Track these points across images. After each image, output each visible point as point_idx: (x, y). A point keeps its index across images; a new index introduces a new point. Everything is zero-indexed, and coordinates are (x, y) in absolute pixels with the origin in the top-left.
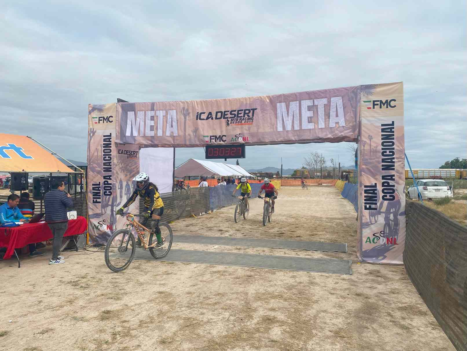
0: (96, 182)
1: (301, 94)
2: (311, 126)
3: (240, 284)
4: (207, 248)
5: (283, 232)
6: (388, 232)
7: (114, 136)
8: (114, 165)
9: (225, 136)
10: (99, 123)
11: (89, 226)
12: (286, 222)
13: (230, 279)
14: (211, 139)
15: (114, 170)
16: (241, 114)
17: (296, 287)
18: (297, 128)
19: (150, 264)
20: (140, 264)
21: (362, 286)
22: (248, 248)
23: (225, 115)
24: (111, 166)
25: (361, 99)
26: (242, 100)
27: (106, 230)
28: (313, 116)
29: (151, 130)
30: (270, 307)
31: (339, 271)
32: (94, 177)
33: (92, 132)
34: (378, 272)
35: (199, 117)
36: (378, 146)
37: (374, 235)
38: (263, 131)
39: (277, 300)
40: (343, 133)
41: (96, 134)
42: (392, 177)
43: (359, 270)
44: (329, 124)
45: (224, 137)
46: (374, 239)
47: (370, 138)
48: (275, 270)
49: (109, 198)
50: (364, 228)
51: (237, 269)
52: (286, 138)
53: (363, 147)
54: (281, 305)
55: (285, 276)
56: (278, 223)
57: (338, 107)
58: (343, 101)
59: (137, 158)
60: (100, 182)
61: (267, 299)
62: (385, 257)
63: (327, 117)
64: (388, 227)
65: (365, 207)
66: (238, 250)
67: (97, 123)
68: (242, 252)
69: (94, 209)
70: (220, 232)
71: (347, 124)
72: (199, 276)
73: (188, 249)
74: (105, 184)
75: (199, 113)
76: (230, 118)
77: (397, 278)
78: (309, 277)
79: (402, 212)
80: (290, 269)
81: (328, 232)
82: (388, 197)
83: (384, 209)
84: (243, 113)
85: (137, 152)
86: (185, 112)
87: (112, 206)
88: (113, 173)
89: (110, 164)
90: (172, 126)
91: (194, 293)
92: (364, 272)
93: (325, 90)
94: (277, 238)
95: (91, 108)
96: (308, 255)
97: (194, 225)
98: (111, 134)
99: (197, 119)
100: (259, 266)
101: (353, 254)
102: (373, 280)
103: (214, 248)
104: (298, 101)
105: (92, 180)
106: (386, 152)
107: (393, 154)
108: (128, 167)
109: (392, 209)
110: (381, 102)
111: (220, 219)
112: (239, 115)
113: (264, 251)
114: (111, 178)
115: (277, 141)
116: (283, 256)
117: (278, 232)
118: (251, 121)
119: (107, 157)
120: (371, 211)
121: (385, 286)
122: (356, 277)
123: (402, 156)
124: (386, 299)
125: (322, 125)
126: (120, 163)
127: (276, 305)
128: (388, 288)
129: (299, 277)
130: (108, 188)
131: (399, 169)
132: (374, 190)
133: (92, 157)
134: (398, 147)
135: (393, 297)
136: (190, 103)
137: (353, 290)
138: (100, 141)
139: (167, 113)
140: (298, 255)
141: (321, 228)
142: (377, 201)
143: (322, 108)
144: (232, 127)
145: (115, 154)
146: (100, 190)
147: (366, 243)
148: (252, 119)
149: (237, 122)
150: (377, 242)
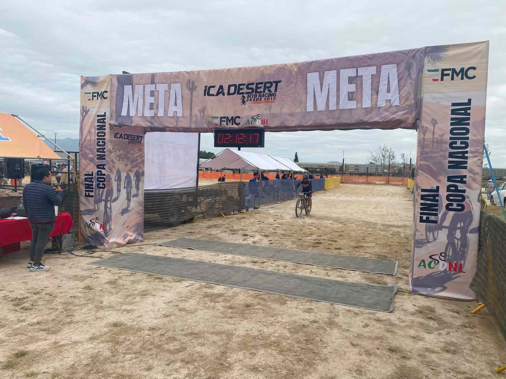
0: (88, 172)
1: (339, 60)
2: (352, 105)
3: (231, 318)
4: (217, 258)
5: (321, 241)
6: (450, 254)
7: (108, 115)
8: (108, 151)
10: (93, 100)
11: (81, 224)
12: (330, 227)
13: (221, 308)
15: (109, 158)
16: (260, 88)
17: (305, 330)
18: (332, 107)
19: (132, 278)
20: (120, 278)
21: (402, 333)
22: (267, 262)
23: (240, 89)
24: (105, 152)
25: (423, 67)
26: (262, 69)
27: (99, 230)
28: (355, 91)
29: (150, 109)
30: (253, 363)
31: (376, 304)
32: (86, 166)
33: (84, 111)
34: (432, 310)
35: (207, 91)
36: (444, 134)
37: (430, 257)
38: (288, 112)
39: (270, 351)
40: (394, 116)
41: (89, 113)
42: (462, 179)
43: (405, 304)
44: (377, 101)
45: (237, 118)
46: (430, 263)
47: (434, 122)
48: (287, 298)
49: (102, 192)
50: (418, 247)
51: (239, 293)
52: (318, 121)
53: (423, 136)
54: (270, 361)
55: (297, 308)
56: (319, 229)
57: (390, 78)
58: (397, 71)
59: (141, 145)
60: (92, 172)
61: (254, 347)
62: (444, 289)
63: (374, 93)
64: (451, 248)
65: (421, 218)
66: (253, 264)
67: (89, 100)
69: (86, 204)
70: (244, 237)
71: (402, 103)
72: (183, 300)
73: (192, 258)
74: (98, 174)
75: (208, 87)
76: (247, 93)
77: (458, 323)
78: (331, 312)
79: (474, 228)
80: (310, 297)
81: (377, 244)
82: (455, 206)
83: (447, 223)
84: (263, 87)
85: (141, 137)
86: (191, 86)
87: (106, 201)
88: (107, 161)
89: (103, 150)
90: (176, 105)
91: (159, 329)
92: (412, 309)
93: (374, 54)
94: (310, 249)
95: (84, 81)
96: (341, 276)
97: (218, 226)
98: (105, 113)
99: (205, 95)
100: (269, 290)
101: (402, 279)
102: (421, 324)
103: (225, 258)
104: (335, 72)
105: (84, 169)
106: (456, 143)
107: (467, 146)
108: (129, 155)
109: (459, 223)
110: (454, 70)
111: (252, 220)
112: (258, 90)
113: (285, 267)
114: (105, 167)
115: (305, 125)
116: (308, 275)
117: (315, 241)
118: (273, 97)
119: (101, 141)
120: (429, 226)
121: (437, 336)
122: (398, 317)
123: (479, 150)
124: (434, 361)
125: (367, 103)
126: (117, 149)
127: (263, 360)
128: (442, 342)
129: (316, 311)
130: (101, 180)
131: (473, 168)
132: (434, 196)
133: (85, 141)
134: (475, 135)
135: (445, 360)
136: (197, 74)
137: (386, 341)
138: (93, 122)
139: (170, 88)
140: (328, 276)
141: (372, 238)
142: (438, 211)
143: (368, 80)
144: (249, 106)
145: (111, 138)
146: (93, 182)
147: (419, 267)
148: (274, 95)
149: (256, 99)
150: (434, 267)
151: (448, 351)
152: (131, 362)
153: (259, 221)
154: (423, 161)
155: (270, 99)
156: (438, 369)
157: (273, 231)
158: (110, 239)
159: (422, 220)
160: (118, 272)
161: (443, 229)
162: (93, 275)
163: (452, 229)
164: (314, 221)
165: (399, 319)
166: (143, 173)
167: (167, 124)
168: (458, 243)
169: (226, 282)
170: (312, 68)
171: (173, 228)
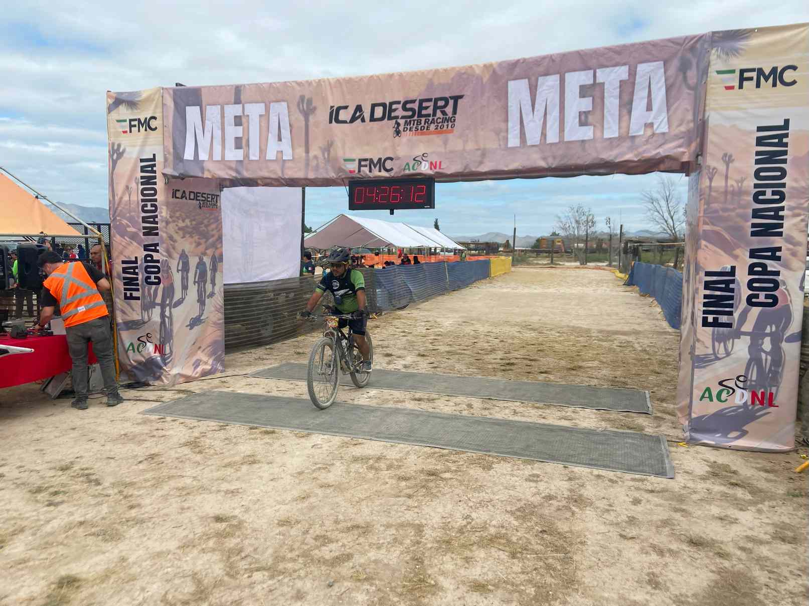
0: (129, 258)
1: (564, 57)
2: (587, 133)
3: (409, 496)
4: (354, 394)
5: (513, 361)
6: (754, 378)
7: (160, 159)
8: (162, 221)
9: (391, 159)
10: (131, 132)
11: (119, 346)
12: (519, 338)
14: (360, 166)
15: (164, 232)
16: (427, 108)
18: (552, 137)
21: (700, 512)
22: (439, 399)
23: (391, 111)
24: (157, 223)
25: (709, 66)
26: (430, 76)
27: (153, 354)
28: (591, 109)
29: (236, 148)
30: (473, 577)
31: (639, 466)
32: (124, 246)
33: (115, 152)
34: (733, 471)
35: (334, 116)
36: (745, 179)
37: (721, 383)
38: (476, 147)
40: (660, 150)
41: (125, 155)
42: (774, 253)
43: (685, 462)
44: (628, 127)
45: (388, 162)
46: (720, 393)
47: (728, 159)
48: (491, 459)
49: (156, 291)
50: (698, 367)
51: (408, 452)
52: (527, 163)
53: (706, 181)
54: (500, 572)
55: (513, 475)
56: (502, 341)
57: (652, 86)
58: (665, 73)
59: (217, 210)
60: (136, 258)
62: (744, 434)
63: (624, 112)
64: (755, 368)
65: (705, 320)
66: (416, 402)
67: (125, 132)
68: (425, 406)
69: (125, 310)
70: (387, 359)
71: (672, 128)
74: (146, 261)
75: (335, 108)
76: (403, 117)
77: (781, 490)
78: (570, 479)
79: (793, 334)
80: (528, 456)
82: (762, 298)
83: (748, 327)
84: (432, 108)
86: (306, 107)
87: (163, 306)
88: (162, 237)
89: (154, 220)
90: (280, 139)
91: (298, 522)
92: (702, 469)
93: (624, 46)
94: (500, 374)
95: (113, 100)
96: (566, 418)
98: (154, 155)
99: (331, 122)
100: (457, 447)
101: (664, 419)
102: (725, 496)
103: (369, 395)
104: (557, 77)
105: (121, 253)
106: (764, 193)
107: (782, 199)
108: (202, 227)
109: (769, 327)
110: (760, 71)
111: (391, 330)
112: (424, 112)
113: (470, 406)
114: (158, 248)
115: (506, 169)
116: (511, 418)
117: (504, 361)
118: (450, 124)
119: (149, 204)
120: (717, 331)
121: (757, 515)
122: (683, 485)
123: (803, 204)
124: (767, 559)
125: (611, 131)
126: (178, 218)
127: (488, 570)
128: (768, 524)
129: (546, 479)
130: (152, 270)
131: (792, 235)
132: (727, 283)
133: (119, 204)
134: (796, 180)
135: (784, 554)
136: (315, 84)
137: (678, 527)
138: (133, 171)
139: (267, 109)
140: (544, 418)
141: (590, 354)
142: (732, 307)
143: (614, 89)
144: (409, 140)
145: (167, 197)
146: (137, 274)
147: (701, 400)
148: (452, 120)
149: (419, 128)
150: (726, 400)
151: (783, 540)
152: (265, 586)
153: (404, 332)
154: (708, 224)
155: (445, 127)
156: (779, 571)
157: (431, 346)
158: (172, 368)
159: (705, 323)
160: (196, 424)
161: (742, 337)
162: (155, 433)
163: (757, 336)
164: (491, 328)
165: (685, 487)
166: (221, 259)
167: (265, 174)
168: (766, 360)
169: (382, 435)
170: (517, 71)
171: (268, 347)
